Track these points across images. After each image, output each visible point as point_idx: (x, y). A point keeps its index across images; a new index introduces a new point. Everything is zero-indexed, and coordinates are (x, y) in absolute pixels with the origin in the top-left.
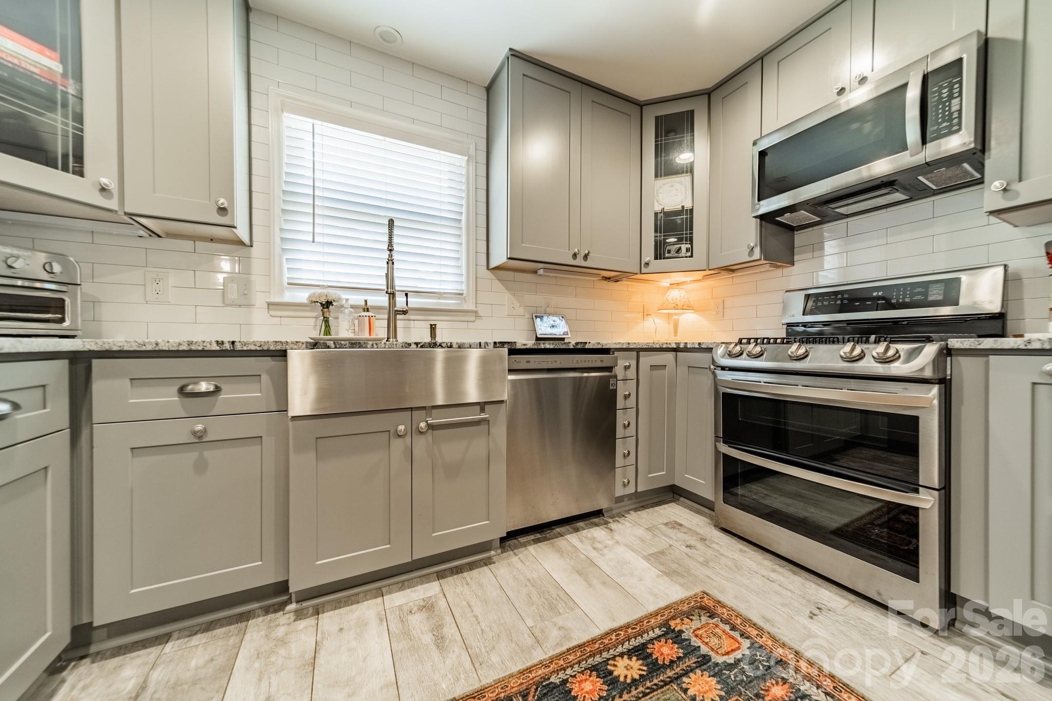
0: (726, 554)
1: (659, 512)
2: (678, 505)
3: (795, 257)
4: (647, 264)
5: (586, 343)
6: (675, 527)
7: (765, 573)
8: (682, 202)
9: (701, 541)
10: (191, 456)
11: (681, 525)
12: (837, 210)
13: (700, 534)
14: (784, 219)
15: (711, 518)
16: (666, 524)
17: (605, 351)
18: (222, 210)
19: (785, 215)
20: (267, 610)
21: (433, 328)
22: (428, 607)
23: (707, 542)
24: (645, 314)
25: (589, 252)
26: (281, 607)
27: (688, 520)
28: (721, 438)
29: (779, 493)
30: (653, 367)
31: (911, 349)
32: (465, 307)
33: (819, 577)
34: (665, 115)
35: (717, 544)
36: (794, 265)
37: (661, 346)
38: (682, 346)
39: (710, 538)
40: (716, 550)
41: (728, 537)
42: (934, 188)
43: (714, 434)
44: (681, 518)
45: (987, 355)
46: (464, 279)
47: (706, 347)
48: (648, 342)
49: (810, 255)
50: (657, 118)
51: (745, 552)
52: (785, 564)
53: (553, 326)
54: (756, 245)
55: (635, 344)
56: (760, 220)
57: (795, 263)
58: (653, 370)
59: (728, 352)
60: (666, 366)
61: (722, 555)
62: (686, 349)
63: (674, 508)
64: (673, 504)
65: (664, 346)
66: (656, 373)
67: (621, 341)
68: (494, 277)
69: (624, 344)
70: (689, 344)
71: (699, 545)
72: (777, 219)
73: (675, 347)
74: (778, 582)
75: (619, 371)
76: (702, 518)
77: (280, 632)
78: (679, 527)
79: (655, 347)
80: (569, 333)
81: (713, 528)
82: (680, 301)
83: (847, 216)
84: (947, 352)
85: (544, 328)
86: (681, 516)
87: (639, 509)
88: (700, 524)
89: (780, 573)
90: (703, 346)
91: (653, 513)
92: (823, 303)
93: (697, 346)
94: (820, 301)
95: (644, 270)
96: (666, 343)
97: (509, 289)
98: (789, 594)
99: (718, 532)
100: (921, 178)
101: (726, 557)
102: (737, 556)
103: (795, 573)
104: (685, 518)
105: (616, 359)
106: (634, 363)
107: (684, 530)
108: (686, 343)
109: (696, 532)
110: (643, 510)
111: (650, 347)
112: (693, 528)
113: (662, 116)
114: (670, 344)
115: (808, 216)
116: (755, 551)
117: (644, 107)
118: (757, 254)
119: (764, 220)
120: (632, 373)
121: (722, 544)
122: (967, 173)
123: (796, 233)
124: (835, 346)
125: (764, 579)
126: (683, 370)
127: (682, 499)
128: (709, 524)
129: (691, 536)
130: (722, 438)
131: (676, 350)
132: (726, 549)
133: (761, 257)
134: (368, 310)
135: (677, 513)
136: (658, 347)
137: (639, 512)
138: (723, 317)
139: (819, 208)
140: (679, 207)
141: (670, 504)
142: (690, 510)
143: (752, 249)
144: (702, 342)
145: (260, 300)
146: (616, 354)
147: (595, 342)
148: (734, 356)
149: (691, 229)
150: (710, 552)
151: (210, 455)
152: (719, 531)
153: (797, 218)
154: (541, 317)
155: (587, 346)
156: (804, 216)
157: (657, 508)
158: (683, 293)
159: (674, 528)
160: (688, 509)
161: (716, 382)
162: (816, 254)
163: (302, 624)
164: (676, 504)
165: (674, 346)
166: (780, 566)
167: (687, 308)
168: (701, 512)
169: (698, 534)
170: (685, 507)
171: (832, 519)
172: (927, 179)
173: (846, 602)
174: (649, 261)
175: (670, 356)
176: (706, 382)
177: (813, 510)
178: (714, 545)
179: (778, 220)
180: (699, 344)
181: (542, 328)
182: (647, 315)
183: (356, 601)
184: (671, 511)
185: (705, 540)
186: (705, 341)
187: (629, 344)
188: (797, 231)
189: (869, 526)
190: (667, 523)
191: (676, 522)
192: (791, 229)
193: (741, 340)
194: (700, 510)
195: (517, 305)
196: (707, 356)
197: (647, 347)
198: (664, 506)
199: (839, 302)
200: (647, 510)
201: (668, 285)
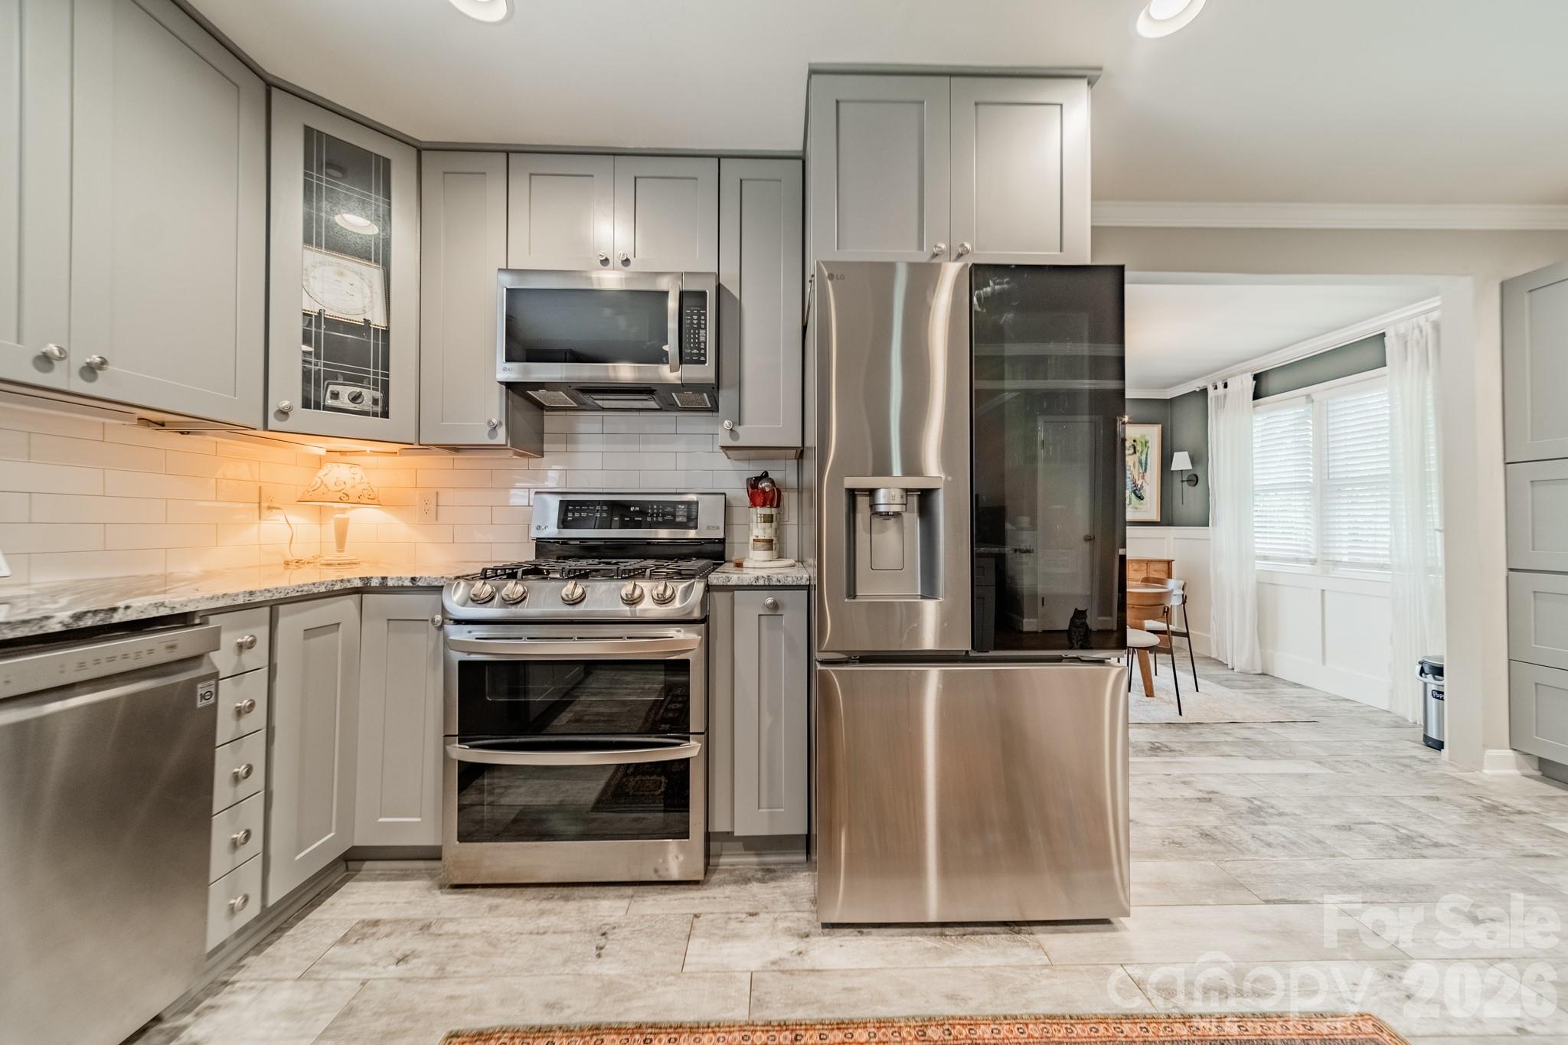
0: (470, 930)
1: (321, 920)
2: (361, 880)
3: (545, 446)
4: (283, 413)
5: (114, 610)
6: (365, 934)
7: (531, 926)
8: (365, 312)
9: (423, 934)
11: (376, 923)
12: (597, 402)
13: (419, 920)
14: (538, 395)
15: (431, 875)
16: (343, 940)
17: (183, 620)
19: (540, 391)
23: (433, 929)
24: (264, 505)
25: (104, 362)
27: (388, 903)
28: (455, 736)
29: (521, 777)
30: (309, 632)
31: (685, 587)
33: (594, 886)
34: (327, 135)
35: (451, 920)
36: (543, 456)
37: (330, 587)
38: (375, 583)
39: (435, 916)
40: (452, 934)
41: (466, 896)
42: (680, 405)
43: (442, 731)
44: (374, 907)
45: (733, 591)
47: (425, 585)
48: (301, 583)
49: (562, 447)
50: (309, 129)
51: (497, 907)
52: (552, 892)
54: (501, 424)
55: (269, 591)
56: (506, 388)
57: (545, 453)
58: (308, 639)
59: (472, 596)
60: (338, 624)
61: (465, 936)
62: (384, 588)
63: (353, 893)
64: (349, 886)
65: (337, 587)
66: (316, 642)
67: (231, 591)
69: (237, 595)
70: (392, 579)
71: (421, 944)
72: (529, 392)
73: (360, 585)
74: (552, 930)
75: (223, 660)
76: (414, 883)
78: (374, 929)
79: (316, 592)
81: (438, 892)
82: (354, 487)
83: (603, 409)
84: (708, 588)
86: (372, 904)
87: (267, 941)
88: (413, 898)
89: (550, 912)
90: (420, 584)
91: (306, 932)
92: (580, 514)
93: (408, 583)
94: (577, 511)
95: (273, 423)
96: (342, 581)
98: (568, 938)
99: (449, 897)
100: (673, 394)
101: (472, 936)
102: (487, 923)
103: (567, 899)
104: (382, 903)
105: (217, 632)
106: (262, 633)
107: (383, 929)
108: (384, 578)
109: (409, 920)
110: (279, 938)
111: (304, 593)
112: (402, 915)
113: (320, 132)
114: (349, 581)
115: (566, 399)
116: (510, 896)
117: (273, 90)
118: (501, 437)
119: (512, 390)
120: (257, 657)
121: (458, 915)
122: (704, 400)
123: (545, 413)
124: (613, 584)
125: (533, 937)
126: (375, 628)
127: (368, 865)
128: (429, 889)
129: (402, 933)
130: (458, 735)
131: (364, 589)
132: (467, 921)
133: (507, 442)
135: (362, 900)
136: (324, 590)
137: (269, 950)
138: (437, 520)
139: (581, 395)
140: (359, 319)
141: (343, 889)
142: (388, 880)
143: (495, 428)
144: (417, 576)
146: (214, 621)
147: (147, 603)
148: (482, 602)
149: (386, 366)
150: (442, 945)
152: (449, 893)
153: (553, 398)
155: (117, 618)
156: (562, 398)
157: (314, 915)
158: (359, 473)
159: (363, 937)
160: (382, 880)
161: (448, 643)
162: (570, 447)
164: (354, 881)
165: (358, 584)
166: (548, 899)
167: (370, 501)
168: (408, 872)
169: (411, 921)
170: (375, 879)
171: (589, 788)
172: (677, 397)
173: (625, 903)
174: (290, 408)
175: (350, 602)
176: (424, 642)
177: (568, 787)
178: (449, 927)
179: (530, 395)
180: (413, 579)
182: (269, 508)
184: (347, 905)
185: (429, 926)
186: (425, 574)
187: (251, 593)
188: (547, 411)
189: (625, 779)
190: (346, 935)
191: (363, 921)
192: (540, 407)
193: (486, 572)
194: (406, 870)
196: (429, 599)
197: (298, 594)
198: (330, 900)
199: (598, 515)
200: (291, 932)
201: (323, 452)
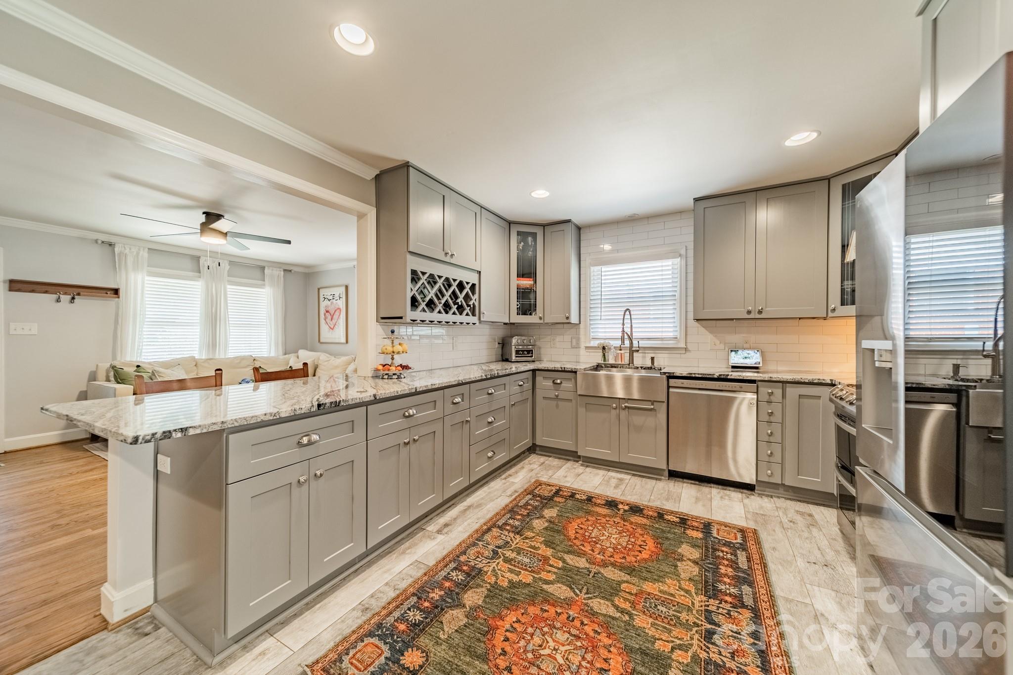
4: (834, 310)
6: (803, 515)
9: (808, 524)
10: (554, 403)
11: (811, 516)
18: (568, 318)
20: (574, 461)
21: (653, 359)
22: (621, 480)
25: (763, 308)
26: (578, 461)
30: (803, 396)
32: (679, 346)
34: (852, 182)
40: (810, 530)
44: (821, 515)
46: (678, 329)
47: (833, 383)
50: (844, 186)
53: (746, 358)
60: (820, 396)
65: (815, 382)
68: (699, 326)
71: (801, 524)
77: (575, 466)
78: (807, 516)
79: (803, 381)
80: (761, 363)
85: (737, 359)
87: (793, 500)
89: (838, 553)
95: (830, 314)
96: (818, 379)
97: (711, 332)
99: (837, 530)
102: (822, 537)
106: (778, 391)
109: (816, 522)
110: (796, 502)
111: (796, 381)
113: (849, 183)
114: (824, 380)
117: (831, 180)
120: (776, 398)
121: (824, 532)
134: (621, 350)
136: (807, 381)
144: (834, 379)
145: (583, 345)
151: (560, 403)
154: (736, 351)
155: (729, 377)
163: (581, 467)
174: (835, 307)
181: (735, 359)
183: (600, 469)
195: (718, 342)
197: (793, 381)
